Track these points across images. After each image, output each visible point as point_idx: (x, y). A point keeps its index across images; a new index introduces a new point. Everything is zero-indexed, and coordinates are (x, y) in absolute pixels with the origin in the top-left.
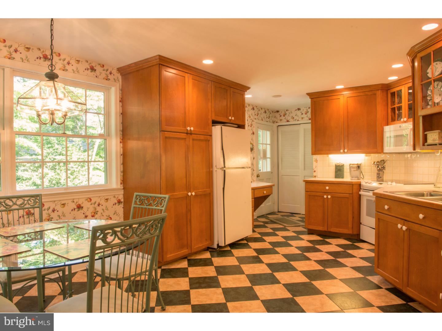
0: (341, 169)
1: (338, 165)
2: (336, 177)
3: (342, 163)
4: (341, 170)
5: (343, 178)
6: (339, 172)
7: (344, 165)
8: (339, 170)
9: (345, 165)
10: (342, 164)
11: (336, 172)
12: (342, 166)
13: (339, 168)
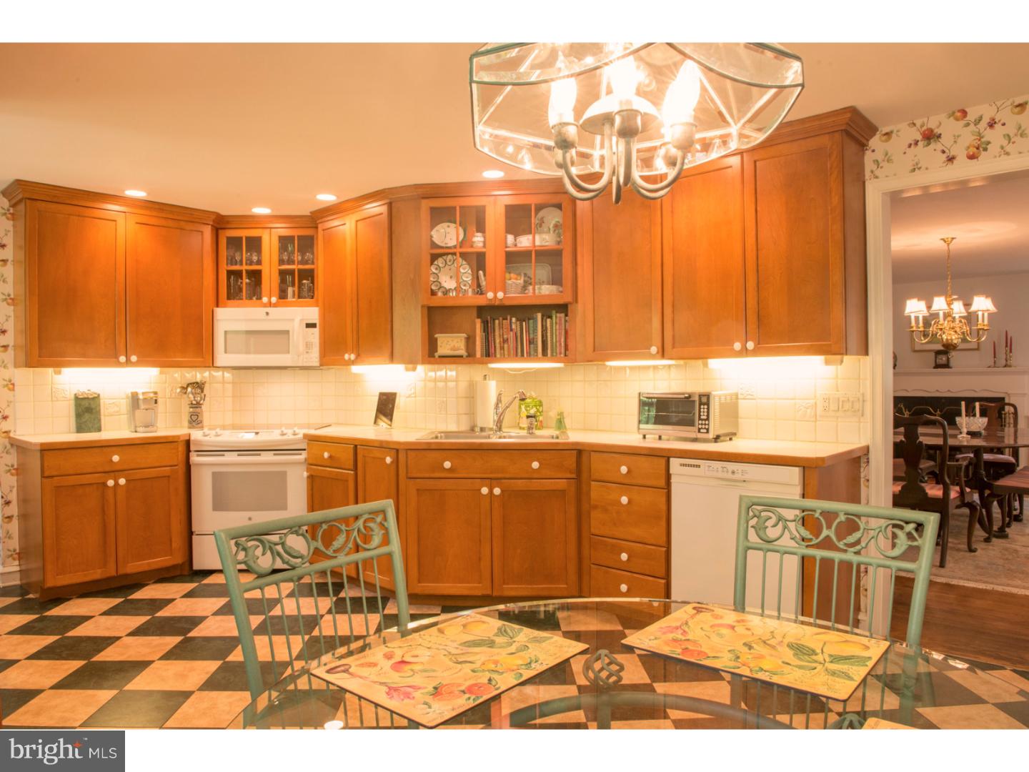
0: (93, 406)
1: (86, 396)
2: (80, 429)
3: (96, 391)
4: (92, 409)
5: (99, 430)
6: (87, 416)
7: (99, 395)
8: (87, 410)
9: (101, 396)
10: (95, 393)
11: (79, 416)
12: (94, 398)
13: (87, 405)
